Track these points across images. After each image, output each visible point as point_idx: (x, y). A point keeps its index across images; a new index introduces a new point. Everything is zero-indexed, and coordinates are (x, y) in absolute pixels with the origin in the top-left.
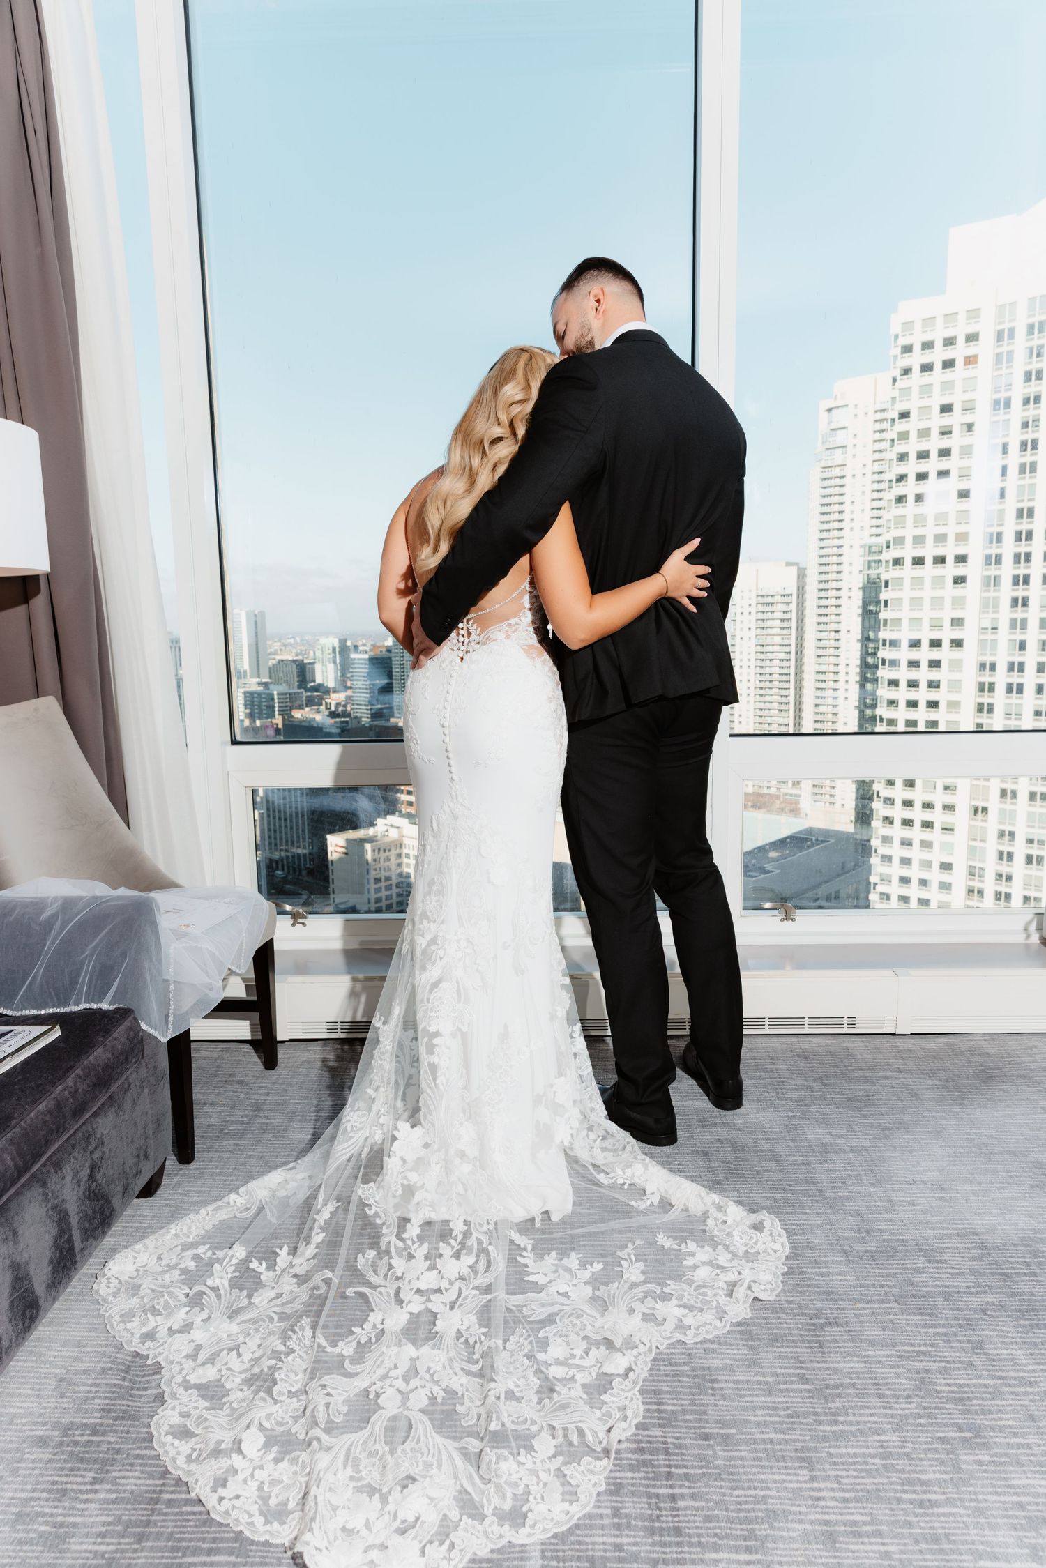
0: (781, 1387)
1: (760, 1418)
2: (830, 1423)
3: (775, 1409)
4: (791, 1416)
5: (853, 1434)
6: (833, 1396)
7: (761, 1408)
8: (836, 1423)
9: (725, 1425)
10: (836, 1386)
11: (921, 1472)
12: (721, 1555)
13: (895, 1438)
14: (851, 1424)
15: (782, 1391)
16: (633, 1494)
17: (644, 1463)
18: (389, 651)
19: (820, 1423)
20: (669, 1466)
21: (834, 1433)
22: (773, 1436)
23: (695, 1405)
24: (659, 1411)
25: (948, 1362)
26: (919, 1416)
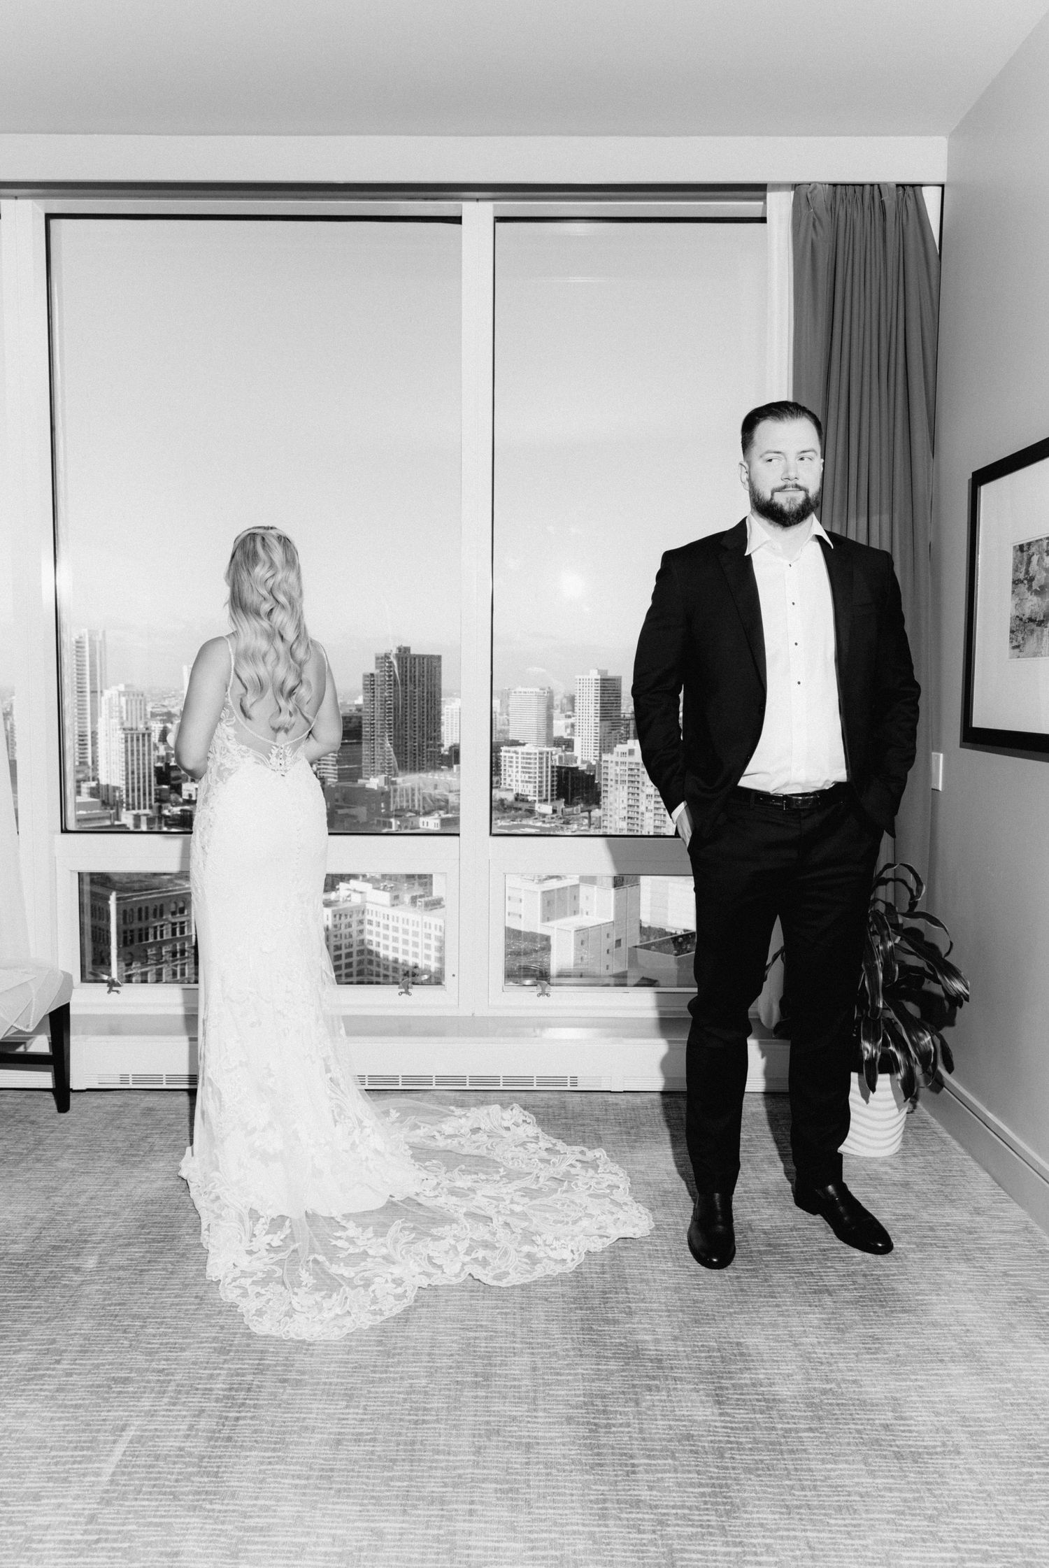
0: (360, 1348)
1: (332, 1369)
2: (382, 1372)
3: (346, 1363)
4: (356, 1368)
5: (394, 1379)
6: (394, 1355)
7: (336, 1362)
8: (386, 1372)
9: (303, 1373)
10: (401, 1348)
11: (429, 1403)
12: (253, 1453)
13: (424, 1382)
14: (397, 1373)
15: (358, 1351)
16: (209, 1416)
17: (228, 1398)
18: (360, 710)
19: (374, 1372)
20: (245, 1399)
21: (380, 1378)
22: (335, 1380)
23: (287, 1360)
24: (259, 1364)
25: (496, 1332)
26: (451, 1367)
